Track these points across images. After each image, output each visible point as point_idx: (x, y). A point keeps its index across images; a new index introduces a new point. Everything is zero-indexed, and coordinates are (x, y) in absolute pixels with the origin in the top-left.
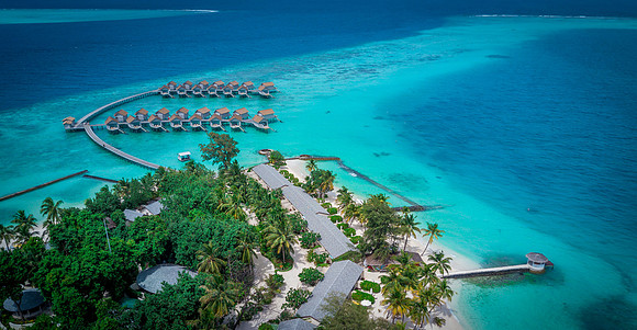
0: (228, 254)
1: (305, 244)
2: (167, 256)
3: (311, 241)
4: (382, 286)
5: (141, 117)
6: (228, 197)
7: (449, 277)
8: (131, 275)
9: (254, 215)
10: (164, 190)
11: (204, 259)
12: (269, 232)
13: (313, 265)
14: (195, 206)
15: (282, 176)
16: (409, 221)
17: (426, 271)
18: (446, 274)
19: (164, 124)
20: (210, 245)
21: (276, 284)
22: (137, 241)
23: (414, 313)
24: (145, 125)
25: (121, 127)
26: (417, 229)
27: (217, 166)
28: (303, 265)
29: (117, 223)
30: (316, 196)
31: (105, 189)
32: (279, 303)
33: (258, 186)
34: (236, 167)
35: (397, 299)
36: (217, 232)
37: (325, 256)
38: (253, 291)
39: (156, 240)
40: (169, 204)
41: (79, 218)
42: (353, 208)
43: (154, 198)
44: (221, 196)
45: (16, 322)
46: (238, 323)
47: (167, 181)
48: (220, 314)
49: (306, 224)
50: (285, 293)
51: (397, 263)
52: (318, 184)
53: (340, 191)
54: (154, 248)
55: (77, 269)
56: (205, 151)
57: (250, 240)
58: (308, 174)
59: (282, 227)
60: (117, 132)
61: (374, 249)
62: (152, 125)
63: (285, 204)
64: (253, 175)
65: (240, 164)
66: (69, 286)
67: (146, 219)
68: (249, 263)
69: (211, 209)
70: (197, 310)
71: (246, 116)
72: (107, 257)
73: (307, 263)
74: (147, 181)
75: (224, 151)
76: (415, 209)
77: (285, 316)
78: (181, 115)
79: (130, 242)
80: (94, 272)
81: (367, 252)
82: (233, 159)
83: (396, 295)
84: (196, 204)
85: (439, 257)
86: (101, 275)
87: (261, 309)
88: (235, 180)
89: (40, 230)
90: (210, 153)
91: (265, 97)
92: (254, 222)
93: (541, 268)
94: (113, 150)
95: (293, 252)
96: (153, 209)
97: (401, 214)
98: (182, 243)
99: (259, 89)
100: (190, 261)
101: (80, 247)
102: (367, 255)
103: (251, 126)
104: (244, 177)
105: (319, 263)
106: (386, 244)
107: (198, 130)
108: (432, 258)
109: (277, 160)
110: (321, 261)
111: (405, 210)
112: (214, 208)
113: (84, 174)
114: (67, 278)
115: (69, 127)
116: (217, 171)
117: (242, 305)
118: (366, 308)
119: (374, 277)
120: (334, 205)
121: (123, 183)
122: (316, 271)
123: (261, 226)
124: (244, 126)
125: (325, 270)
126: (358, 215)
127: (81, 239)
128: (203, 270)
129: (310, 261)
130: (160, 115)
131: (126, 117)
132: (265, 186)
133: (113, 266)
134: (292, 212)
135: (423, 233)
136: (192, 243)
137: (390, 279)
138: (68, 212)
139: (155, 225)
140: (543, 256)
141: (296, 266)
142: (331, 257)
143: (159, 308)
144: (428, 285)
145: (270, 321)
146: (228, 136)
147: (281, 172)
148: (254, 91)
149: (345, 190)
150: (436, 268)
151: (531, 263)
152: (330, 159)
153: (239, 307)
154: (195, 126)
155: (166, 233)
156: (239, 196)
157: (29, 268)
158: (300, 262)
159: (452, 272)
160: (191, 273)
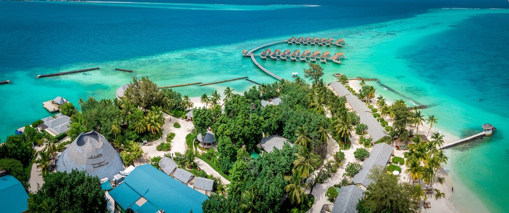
0: (313, 135)
1: (359, 132)
2: (279, 130)
3: (361, 130)
4: (405, 159)
5: (277, 53)
6: (316, 99)
7: (444, 148)
8: (258, 139)
9: (329, 111)
10: (283, 92)
11: (299, 137)
12: (337, 123)
13: (362, 146)
14: (298, 103)
15: (347, 89)
16: (418, 115)
17: (430, 146)
18: (442, 147)
19: (287, 57)
20: (303, 128)
21: (340, 158)
22: (265, 119)
23: (426, 176)
24: (278, 57)
25: (268, 57)
26: (423, 120)
27: (311, 81)
28: (356, 146)
29: (257, 107)
30: (365, 101)
31: (254, 87)
32: (341, 172)
33: (333, 94)
34: (321, 83)
35: (415, 168)
36: (308, 120)
37: (370, 140)
38: (325, 162)
39: (274, 120)
40: (284, 100)
41: (239, 100)
42: (386, 109)
43: (277, 96)
44: (312, 98)
45: (200, 148)
46: (315, 184)
47: (285, 87)
48: (304, 176)
49: (359, 118)
50: (345, 165)
51: (413, 143)
52: (366, 94)
53: (378, 98)
54: (273, 125)
55: (233, 127)
56: (306, 72)
57: (326, 127)
58: (361, 88)
59: (345, 120)
60: (265, 59)
61: (399, 135)
62: (281, 57)
63: (347, 106)
64: (330, 88)
65: (324, 81)
66: (227, 136)
67: (271, 107)
68: (324, 142)
69: (306, 105)
70: (291, 169)
71: (329, 55)
72: (249, 124)
73: (359, 145)
74: (275, 86)
75: (316, 73)
76: (421, 107)
77: (345, 183)
78: (296, 53)
79: (261, 118)
80: (241, 131)
81: (395, 137)
82: (320, 78)
83: (414, 165)
84: (298, 102)
85: (436, 136)
86: (244, 134)
87: (329, 176)
88: (320, 90)
89: (221, 103)
90: (309, 74)
91: (339, 46)
92: (329, 116)
93: (490, 132)
94: (262, 68)
95: (351, 136)
96: (276, 102)
97: (413, 111)
98: (288, 124)
99: (336, 43)
100: (291, 136)
101: (237, 115)
102: (395, 139)
103: (331, 61)
104: (325, 88)
105: (366, 145)
106: (406, 130)
107: (304, 61)
108: (433, 137)
109: (344, 80)
110: (368, 143)
111: (416, 108)
112: (308, 105)
113: (246, 78)
114: (228, 131)
115: (244, 54)
116: (311, 84)
117: (318, 171)
118: (396, 176)
119: (400, 154)
120: (375, 107)
121: (263, 86)
122: (365, 150)
123: (333, 119)
124: (328, 61)
125: (370, 150)
126: (389, 113)
127: (238, 111)
128: (298, 143)
129: (361, 143)
130: (286, 53)
131: (270, 52)
132: (336, 94)
133: (251, 130)
134: (351, 111)
135: (427, 121)
136: (294, 125)
137: (410, 154)
138: (235, 96)
139: (275, 111)
140: (490, 125)
141: (352, 147)
142: (374, 141)
143: (270, 163)
144: (432, 156)
145: (335, 186)
146: (319, 65)
147: (346, 87)
148: (334, 43)
149: (381, 98)
150: (436, 143)
151: (485, 130)
152: (373, 80)
153: (316, 172)
154: (302, 59)
155: (280, 117)
156: (322, 99)
157: (212, 120)
158: (355, 144)
159: (445, 145)
160: (290, 144)
